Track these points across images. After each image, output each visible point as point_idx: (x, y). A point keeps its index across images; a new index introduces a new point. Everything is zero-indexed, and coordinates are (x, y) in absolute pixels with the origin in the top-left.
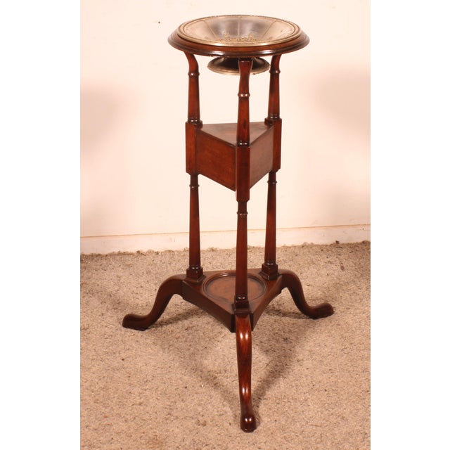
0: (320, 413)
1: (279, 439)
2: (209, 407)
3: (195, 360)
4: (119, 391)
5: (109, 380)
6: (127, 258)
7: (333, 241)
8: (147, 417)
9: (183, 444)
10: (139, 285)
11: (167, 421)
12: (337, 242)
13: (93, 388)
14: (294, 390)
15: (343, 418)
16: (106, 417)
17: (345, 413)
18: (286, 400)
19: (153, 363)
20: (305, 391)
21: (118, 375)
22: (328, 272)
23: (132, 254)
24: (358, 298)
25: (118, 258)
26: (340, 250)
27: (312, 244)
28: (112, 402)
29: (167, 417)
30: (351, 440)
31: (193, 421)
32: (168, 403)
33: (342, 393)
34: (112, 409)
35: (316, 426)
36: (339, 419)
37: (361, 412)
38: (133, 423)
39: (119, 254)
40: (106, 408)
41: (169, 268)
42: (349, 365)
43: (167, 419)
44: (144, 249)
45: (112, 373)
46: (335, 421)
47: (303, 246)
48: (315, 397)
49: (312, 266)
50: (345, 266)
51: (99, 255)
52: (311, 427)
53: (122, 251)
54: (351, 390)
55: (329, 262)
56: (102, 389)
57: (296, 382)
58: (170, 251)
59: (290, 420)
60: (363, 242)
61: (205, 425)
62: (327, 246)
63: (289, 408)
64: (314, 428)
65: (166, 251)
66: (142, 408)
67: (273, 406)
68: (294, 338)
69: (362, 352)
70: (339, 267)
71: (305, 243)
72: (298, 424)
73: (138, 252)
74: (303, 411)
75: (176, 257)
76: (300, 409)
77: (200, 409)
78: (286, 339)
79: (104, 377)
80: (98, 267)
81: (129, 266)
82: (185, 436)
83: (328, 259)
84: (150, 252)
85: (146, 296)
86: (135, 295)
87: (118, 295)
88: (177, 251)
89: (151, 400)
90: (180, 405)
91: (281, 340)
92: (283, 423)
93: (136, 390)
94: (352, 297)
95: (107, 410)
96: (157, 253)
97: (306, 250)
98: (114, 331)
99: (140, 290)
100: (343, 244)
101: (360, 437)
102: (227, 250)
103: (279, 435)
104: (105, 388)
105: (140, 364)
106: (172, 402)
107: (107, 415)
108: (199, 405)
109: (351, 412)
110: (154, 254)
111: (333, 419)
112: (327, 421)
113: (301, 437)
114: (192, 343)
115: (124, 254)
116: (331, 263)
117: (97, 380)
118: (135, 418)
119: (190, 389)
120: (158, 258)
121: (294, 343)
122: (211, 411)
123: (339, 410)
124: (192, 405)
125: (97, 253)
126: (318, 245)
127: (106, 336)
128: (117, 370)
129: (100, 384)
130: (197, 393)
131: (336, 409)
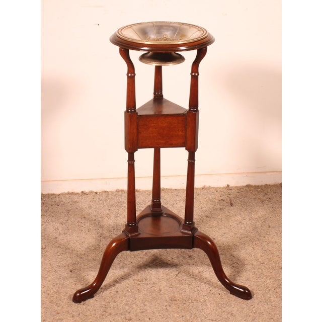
0: (215, 311)
2: (134, 306)
5: (60, 286)
6: (74, 196)
7: (225, 185)
8: (88, 313)
10: (83, 217)
11: (104, 317)
12: (228, 185)
13: (48, 292)
14: (196, 294)
15: (232, 314)
16: (58, 313)
17: (233, 311)
18: (190, 301)
20: (204, 295)
22: (221, 207)
23: (78, 194)
24: (243, 226)
25: (67, 196)
26: (230, 191)
27: (210, 186)
28: (63, 302)
29: (103, 313)
31: (123, 317)
32: (104, 303)
34: (63, 307)
35: (212, 320)
36: (229, 315)
37: (245, 310)
38: (78, 318)
39: (68, 193)
40: (58, 307)
41: (105, 204)
43: (103, 315)
44: (87, 190)
45: (62, 281)
46: (226, 317)
47: (203, 188)
48: (211, 299)
49: (209, 203)
50: (233, 202)
51: (54, 194)
53: (71, 191)
55: (222, 200)
56: (56, 293)
57: (198, 288)
58: (105, 192)
59: (193, 316)
60: (247, 186)
61: (131, 320)
62: (220, 188)
63: (193, 306)
65: (103, 192)
66: (84, 307)
67: (181, 305)
68: (196, 255)
70: (229, 204)
71: (204, 186)
72: (199, 319)
73: (82, 192)
75: (110, 196)
76: (201, 308)
77: (127, 308)
78: (190, 257)
79: (57, 284)
80: (53, 203)
81: (75, 202)
83: (221, 198)
84: (91, 192)
85: (88, 224)
86: (80, 224)
87: (67, 224)
88: (111, 192)
90: (112, 304)
91: (187, 257)
92: (188, 318)
94: (239, 225)
95: (59, 308)
96: (96, 193)
97: (205, 191)
98: (64, 250)
99: (84, 220)
100: (232, 187)
102: (147, 191)
104: (58, 292)
106: (107, 302)
107: (59, 312)
108: (127, 305)
109: (238, 310)
110: (94, 194)
111: (224, 315)
112: (220, 317)
114: (121, 259)
115: (72, 193)
116: (224, 200)
117: (52, 286)
118: (79, 315)
119: (120, 293)
120: (97, 197)
121: (196, 259)
122: (135, 309)
123: (229, 309)
124: (122, 305)
125: (53, 192)
126: (214, 188)
127: (58, 254)
128: (67, 279)
129: (54, 289)
130: (125, 296)
131: (227, 308)
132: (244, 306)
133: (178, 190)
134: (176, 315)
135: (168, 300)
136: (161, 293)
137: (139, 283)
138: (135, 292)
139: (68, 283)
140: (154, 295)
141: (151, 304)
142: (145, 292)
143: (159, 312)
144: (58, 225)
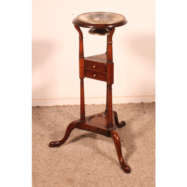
0: (135, 170)
1: (119, 180)
2: (91, 167)
3: (86, 149)
4: (56, 160)
5: (52, 156)
6: (59, 108)
7: (141, 102)
9: (81, 181)
10: (64, 119)
11: (75, 172)
12: (142, 102)
13: (45, 159)
15: (144, 172)
17: (145, 170)
19: (69, 150)
20: (129, 161)
21: (55, 154)
22: (139, 114)
23: (61, 106)
24: (150, 124)
25: (56, 108)
26: (143, 105)
27: (133, 103)
28: (53, 164)
29: (74, 171)
30: (147, 180)
31: (85, 173)
32: (75, 165)
33: (144, 162)
34: (53, 167)
35: (133, 175)
36: (142, 172)
37: (151, 169)
38: (61, 173)
39: (56, 106)
40: (50, 167)
41: (76, 112)
42: (147, 151)
43: (74, 172)
44: (66, 104)
45: (53, 153)
46: (141, 173)
47: (129, 104)
48: (133, 163)
49: (132, 112)
50: (145, 112)
51: (48, 106)
52: (131, 175)
53: (57, 105)
54: (147, 161)
55: (139, 110)
56: (49, 159)
58: (76, 105)
60: (153, 102)
61: (89, 174)
62: (138, 104)
64: (133, 176)
65: (75, 105)
67: (116, 167)
68: (125, 140)
69: (152, 146)
70: (143, 112)
71: (130, 103)
73: (64, 105)
77: (87, 168)
79: (50, 155)
80: (48, 111)
81: (60, 111)
82: (82, 179)
83: (139, 109)
84: (69, 105)
85: (67, 123)
86: (62, 122)
87: (55, 122)
88: (79, 105)
89: (68, 164)
90: (80, 166)
93: (62, 160)
94: (148, 124)
95: (51, 168)
96: (71, 106)
97: (130, 105)
98: (54, 137)
99: (64, 121)
100: (145, 103)
101: (151, 179)
102: (99, 105)
103: (119, 178)
104: (50, 159)
105: (64, 150)
106: (76, 165)
108: (87, 166)
109: (147, 169)
111: (140, 172)
112: (138, 173)
113: (127, 179)
114: (84, 142)
115: (58, 106)
116: (140, 110)
117: (47, 156)
118: (62, 171)
119: (84, 160)
120: (72, 108)
121: (125, 142)
122: (92, 168)
123: (143, 169)
124: (85, 166)
125: (47, 106)
126: (135, 104)
127: (51, 139)
128: (55, 152)
129: (48, 158)
130: (86, 161)
131: (141, 168)
132: (151, 167)
133: (116, 104)
134: (114, 172)
135: (110, 164)
136: (106, 160)
137: (94, 154)
138: (92, 159)
139: (56, 154)
140: (102, 161)
141: (101, 166)
142: (97, 160)
143: (105, 171)
144: (51, 123)
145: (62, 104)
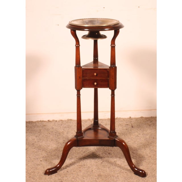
2: (77, 179)
4: (39, 173)
5: (35, 169)
6: (44, 123)
7: (128, 117)
10: (49, 133)
12: (130, 117)
13: (28, 172)
14: (112, 173)
18: (110, 176)
20: (117, 173)
21: (39, 167)
22: (127, 128)
23: (46, 121)
24: (139, 138)
25: (40, 123)
26: (131, 120)
27: (120, 118)
28: (36, 177)
34: (36, 180)
39: (41, 121)
40: (34, 179)
41: (61, 126)
44: (51, 119)
45: (36, 166)
49: (120, 126)
50: (133, 126)
51: (32, 122)
56: (32, 172)
58: (61, 120)
62: (126, 118)
65: (60, 120)
67: (104, 178)
68: (113, 153)
70: (131, 127)
73: (48, 121)
74: (117, 181)
75: (64, 123)
76: (115, 180)
78: (109, 153)
80: (32, 126)
81: (45, 126)
83: (127, 124)
84: (53, 121)
85: (51, 137)
86: (47, 137)
88: (65, 120)
90: (65, 178)
91: (107, 154)
94: (137, 137)
95: (34, 180)
96: (56, 121)
98: (38, 150)
99: (49, 135)
100: (133, 118)
106: (62, 177)
108: (73, 178)
110: (55, 122)
115: (43, 121)
117: (30, 169)
119: (69, 172)
120: (57, 123)
121: (113, 155)
123: (132, 180)
124: (70, 178)
126: (122, 118)
127: (34, 152)
128: (39, 165)
130: (72, 174)
131: (130, 180)
135: (97, 176)
136: (93, 172)
137: (80, 167)
138: (78, 172)
140: (89, 173)
141: (87, 178)
142: (84, 172)
144: (35, 137)
145: (46, 120)
